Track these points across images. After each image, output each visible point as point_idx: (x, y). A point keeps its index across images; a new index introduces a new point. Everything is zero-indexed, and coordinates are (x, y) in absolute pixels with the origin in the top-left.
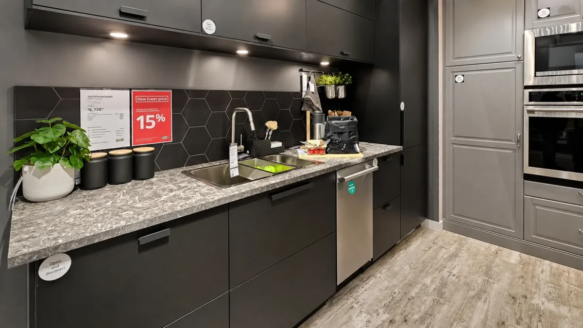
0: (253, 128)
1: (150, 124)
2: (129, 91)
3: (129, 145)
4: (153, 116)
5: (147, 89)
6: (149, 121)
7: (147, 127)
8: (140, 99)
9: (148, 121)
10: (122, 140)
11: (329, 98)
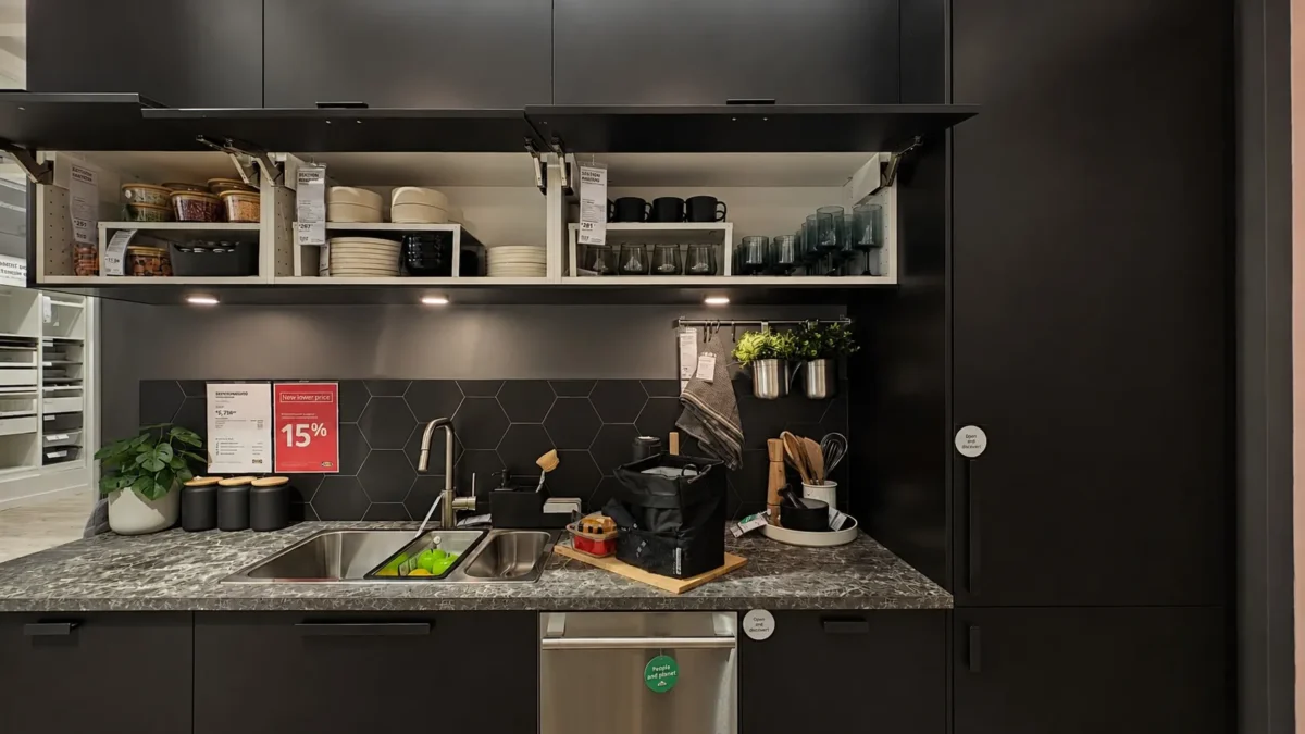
0: (422, 466)
1: (302, 439)
2: (269, 385)
3: (270, 471)
4: (307, 426)
5: (297, 380)
6: (301, 435)
7: (298, 444)
8: (288, 398)
9: (299, 434)
10: (260, 461)
11: (761, 395)
